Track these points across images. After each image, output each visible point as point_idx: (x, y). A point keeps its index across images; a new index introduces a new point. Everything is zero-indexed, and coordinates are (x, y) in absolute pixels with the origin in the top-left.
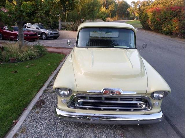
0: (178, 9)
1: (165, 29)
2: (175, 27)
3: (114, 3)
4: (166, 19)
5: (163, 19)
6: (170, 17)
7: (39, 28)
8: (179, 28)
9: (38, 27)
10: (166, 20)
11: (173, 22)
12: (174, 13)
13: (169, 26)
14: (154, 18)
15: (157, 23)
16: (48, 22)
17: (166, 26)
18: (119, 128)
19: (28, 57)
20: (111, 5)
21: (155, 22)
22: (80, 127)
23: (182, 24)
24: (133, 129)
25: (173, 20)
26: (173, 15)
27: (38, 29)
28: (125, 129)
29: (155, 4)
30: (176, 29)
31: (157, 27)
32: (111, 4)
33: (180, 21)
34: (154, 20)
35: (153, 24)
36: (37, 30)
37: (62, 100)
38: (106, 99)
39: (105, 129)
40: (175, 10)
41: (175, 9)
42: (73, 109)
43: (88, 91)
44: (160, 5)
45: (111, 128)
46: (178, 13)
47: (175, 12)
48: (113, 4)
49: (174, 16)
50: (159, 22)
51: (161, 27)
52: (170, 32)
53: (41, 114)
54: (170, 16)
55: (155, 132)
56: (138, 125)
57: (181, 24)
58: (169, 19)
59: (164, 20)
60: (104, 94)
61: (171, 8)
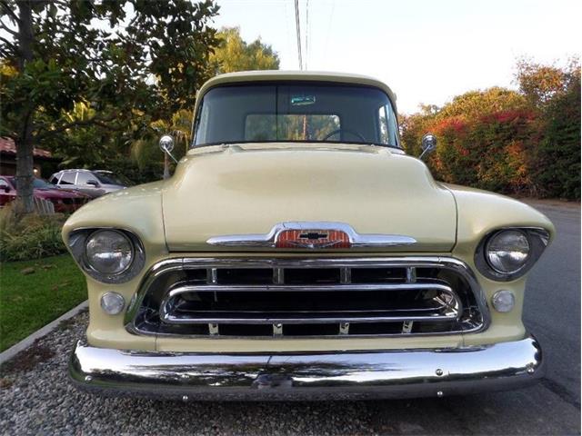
0: (517, 118)
1: (487, 178)
2: (517, 169)
3: (330, 125)
4: (485, 147)
5: (476, 149)
6: (496, 140)
7: (99, 182)
8: (529, 169)
9: (94, 179)
10: (485, 151)
11: (508, 153)
12: (508, 129)
13: (500, 168)
14: (449, 149)
15: (460, 162)
16: (130, 168)
17: (487, 169)
18: (358, 427)
19: (40, 245)
20: (322, 130)
21: (453, 160)
22: (184, 426)
23: (535, 158)
24: (419, 427)
25: (506, 149)
26: (504, 136)
27: (96, 184)
28: (384, 428)
29: (447, 114)
30: (519, 172)
31: (462, 176)
32: (322, 127)
33: (526, 148)
34: (452, 156)
35: (449, 167)
36: (91, 187)
37: (102, 300)
38: (292, 276)
39: (295, 431)
40: (510, 121)
41: (506, 120)
42: (152, 339)
43: (211, 241)
44: (462, 115)
45: (321, 429)
46: (519, 129)
47: (508, 124)
48: (327, 126)
49: (510, 138)
50: (466, 158)
51: (476, 173)
52: (504, 185)
53: (18, 390)
54: (496, 137)
55: (519, 431)
56: (440, 393)
57: (533, 156)
58: (494, 146)
59: (480, 150)
60: (277, 245)
61: (497, 116)
